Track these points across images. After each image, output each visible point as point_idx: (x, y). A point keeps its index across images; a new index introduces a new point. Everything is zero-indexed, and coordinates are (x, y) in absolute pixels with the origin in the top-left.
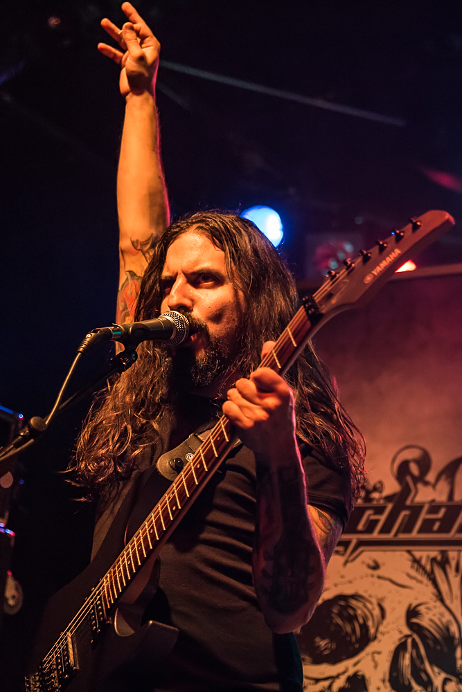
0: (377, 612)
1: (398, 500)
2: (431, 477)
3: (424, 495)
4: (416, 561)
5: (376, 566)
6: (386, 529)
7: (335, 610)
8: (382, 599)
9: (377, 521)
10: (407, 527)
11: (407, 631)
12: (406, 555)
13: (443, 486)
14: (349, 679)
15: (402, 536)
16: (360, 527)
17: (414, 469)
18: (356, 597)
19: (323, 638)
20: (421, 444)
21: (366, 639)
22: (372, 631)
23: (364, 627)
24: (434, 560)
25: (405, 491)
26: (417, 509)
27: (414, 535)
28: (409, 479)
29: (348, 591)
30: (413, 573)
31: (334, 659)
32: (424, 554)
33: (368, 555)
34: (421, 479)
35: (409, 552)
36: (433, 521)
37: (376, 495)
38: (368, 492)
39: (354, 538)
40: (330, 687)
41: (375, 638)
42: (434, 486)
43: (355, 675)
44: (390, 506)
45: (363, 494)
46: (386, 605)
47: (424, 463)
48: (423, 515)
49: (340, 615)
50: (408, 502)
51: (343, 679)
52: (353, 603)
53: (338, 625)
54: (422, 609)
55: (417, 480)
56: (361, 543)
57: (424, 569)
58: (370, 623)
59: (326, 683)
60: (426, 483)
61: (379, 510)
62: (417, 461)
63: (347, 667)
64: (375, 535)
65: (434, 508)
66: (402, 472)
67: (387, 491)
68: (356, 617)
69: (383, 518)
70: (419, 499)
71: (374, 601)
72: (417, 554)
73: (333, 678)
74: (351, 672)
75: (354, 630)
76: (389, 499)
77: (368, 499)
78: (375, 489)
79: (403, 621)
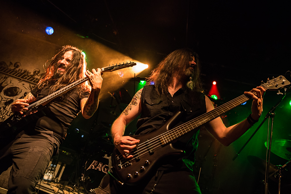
0: (20, 91)
1: (32, 76)
2: (39, 75)
3: (36, 77)
4: (30, 86)
5: (24, 84)
6: (28, 80)
7: (14, 89)
8: (22, 90)
9: (27, 78)
10: (31, 81)
11: (23, 95)
12: (29, 85)
13: (40, 76)
14: (11, 100)
15: (30, 81)
16: (24, 78)
17: (37, 72)
18: (18, 88)
19: (10, 92)
20: (40, 69)
21: (17, 95)
22: (18, 94)
23: (17, 93)
24: (33, 87)
25: (34, 75)
26: (34, 78)
27: (32, 82)
28: (35, 74)
29: (17, 87)
30: (29, 87)
31: (10, 96)
32: (32, 85)
33: (23, 82)
34: (37, 74)
35: (30, 84)
36: (36, 81)
37: (29, 74)
38: (28, 73)
39: (22, 79)
40: (7, 100)
41: (18, 95)
42: (38, 76)
43: (12, 99)
44: (30, 76)
45: (27, 73)
46: (22, 91)
47: (39, 72)
48: (35, 80)
49: (14, 90)
50: (33, 77)
51: (10, 99)
52: (17, 89)
53: (13, 91)
54: (27, 93)
55: (36, 74)
56: (23, 80)
57: (31, 87)
58: (18, 93)
59: (7, 99)
60: (38, 75)
61: (28, 76)
62: (38, 71)
63: (12, 98)
64: (26, 80)
65: (37, 79)
66: (35, 72)
67: (31, 74)
68: (17, 91)
69: (28, 78)
70: (35, 77)
71: (21, 89)
72: (31, 85)
73: (8, 99)
74: (11, 99)
75: (15, 93)
76: (31, 75)
77: (27, 74)
78: (29, 73)
79: (24, 94)
